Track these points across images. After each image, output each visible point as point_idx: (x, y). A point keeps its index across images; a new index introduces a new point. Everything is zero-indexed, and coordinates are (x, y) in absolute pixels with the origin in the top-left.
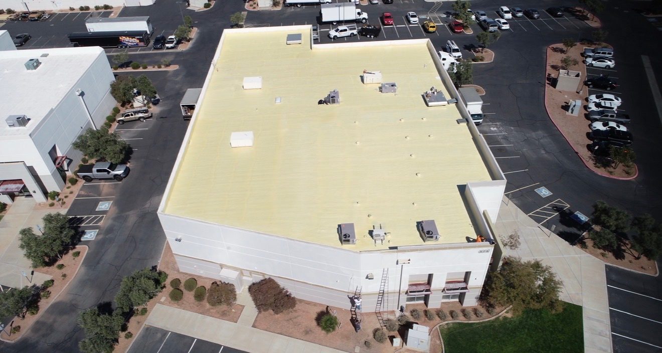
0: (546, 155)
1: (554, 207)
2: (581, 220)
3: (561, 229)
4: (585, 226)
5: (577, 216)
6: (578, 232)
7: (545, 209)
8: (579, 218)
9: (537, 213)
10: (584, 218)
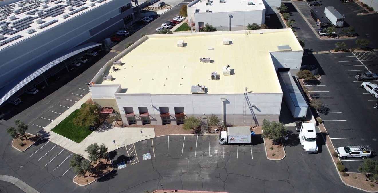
0: (179, 171)
1: (134, 157)
2: (120, 165)
3: (118, 154)
4: (115, 165)
5: (123, 164)
6: (113, 160)
7: (134, 152)
8: (121, 165)
9: (133, 148)
10: (121, 167)
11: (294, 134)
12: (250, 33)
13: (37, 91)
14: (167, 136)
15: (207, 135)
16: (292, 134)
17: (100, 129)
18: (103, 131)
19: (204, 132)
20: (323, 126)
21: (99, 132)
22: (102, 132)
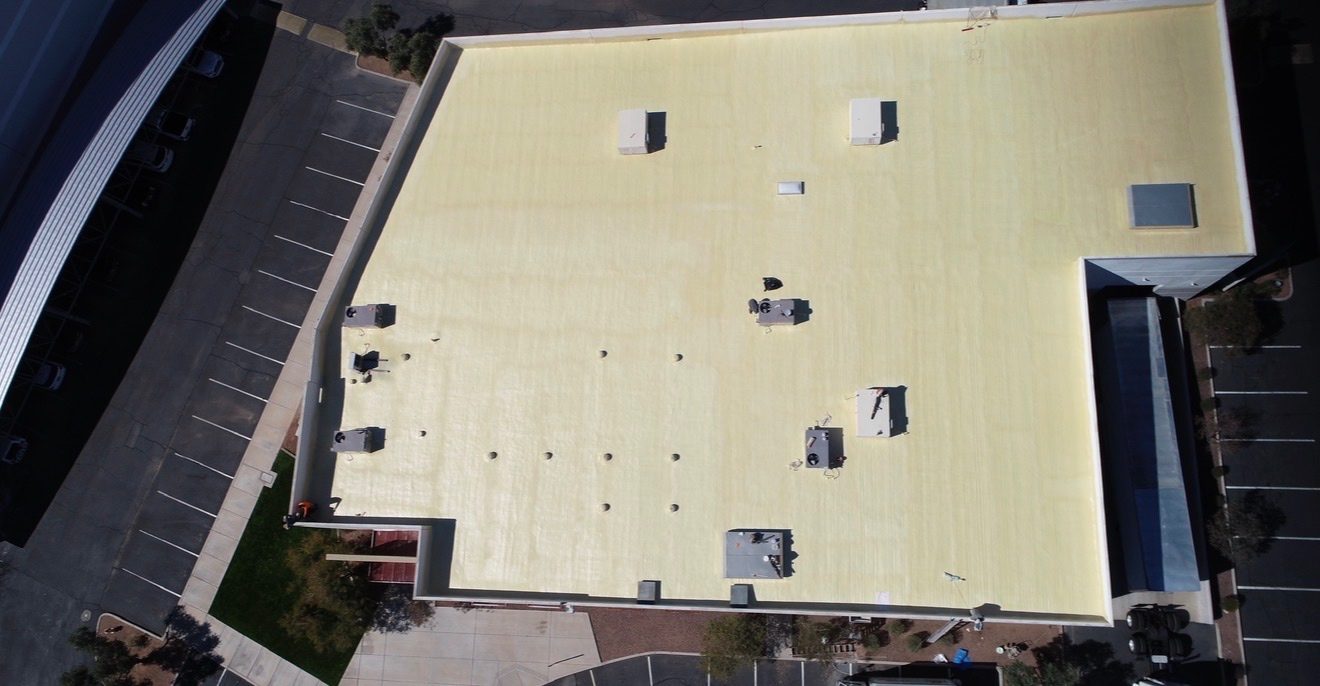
11: (1116, 664)
12: (994, 16)
13: (61, 373)
14: (645, 658)
15: (791, 658)
16: (1109, 661)
17: (388, 615)
18: (402, 623)
19: (778, 645)
20: (1235, 625)
21: (389, 630)
22: (401, 630)
